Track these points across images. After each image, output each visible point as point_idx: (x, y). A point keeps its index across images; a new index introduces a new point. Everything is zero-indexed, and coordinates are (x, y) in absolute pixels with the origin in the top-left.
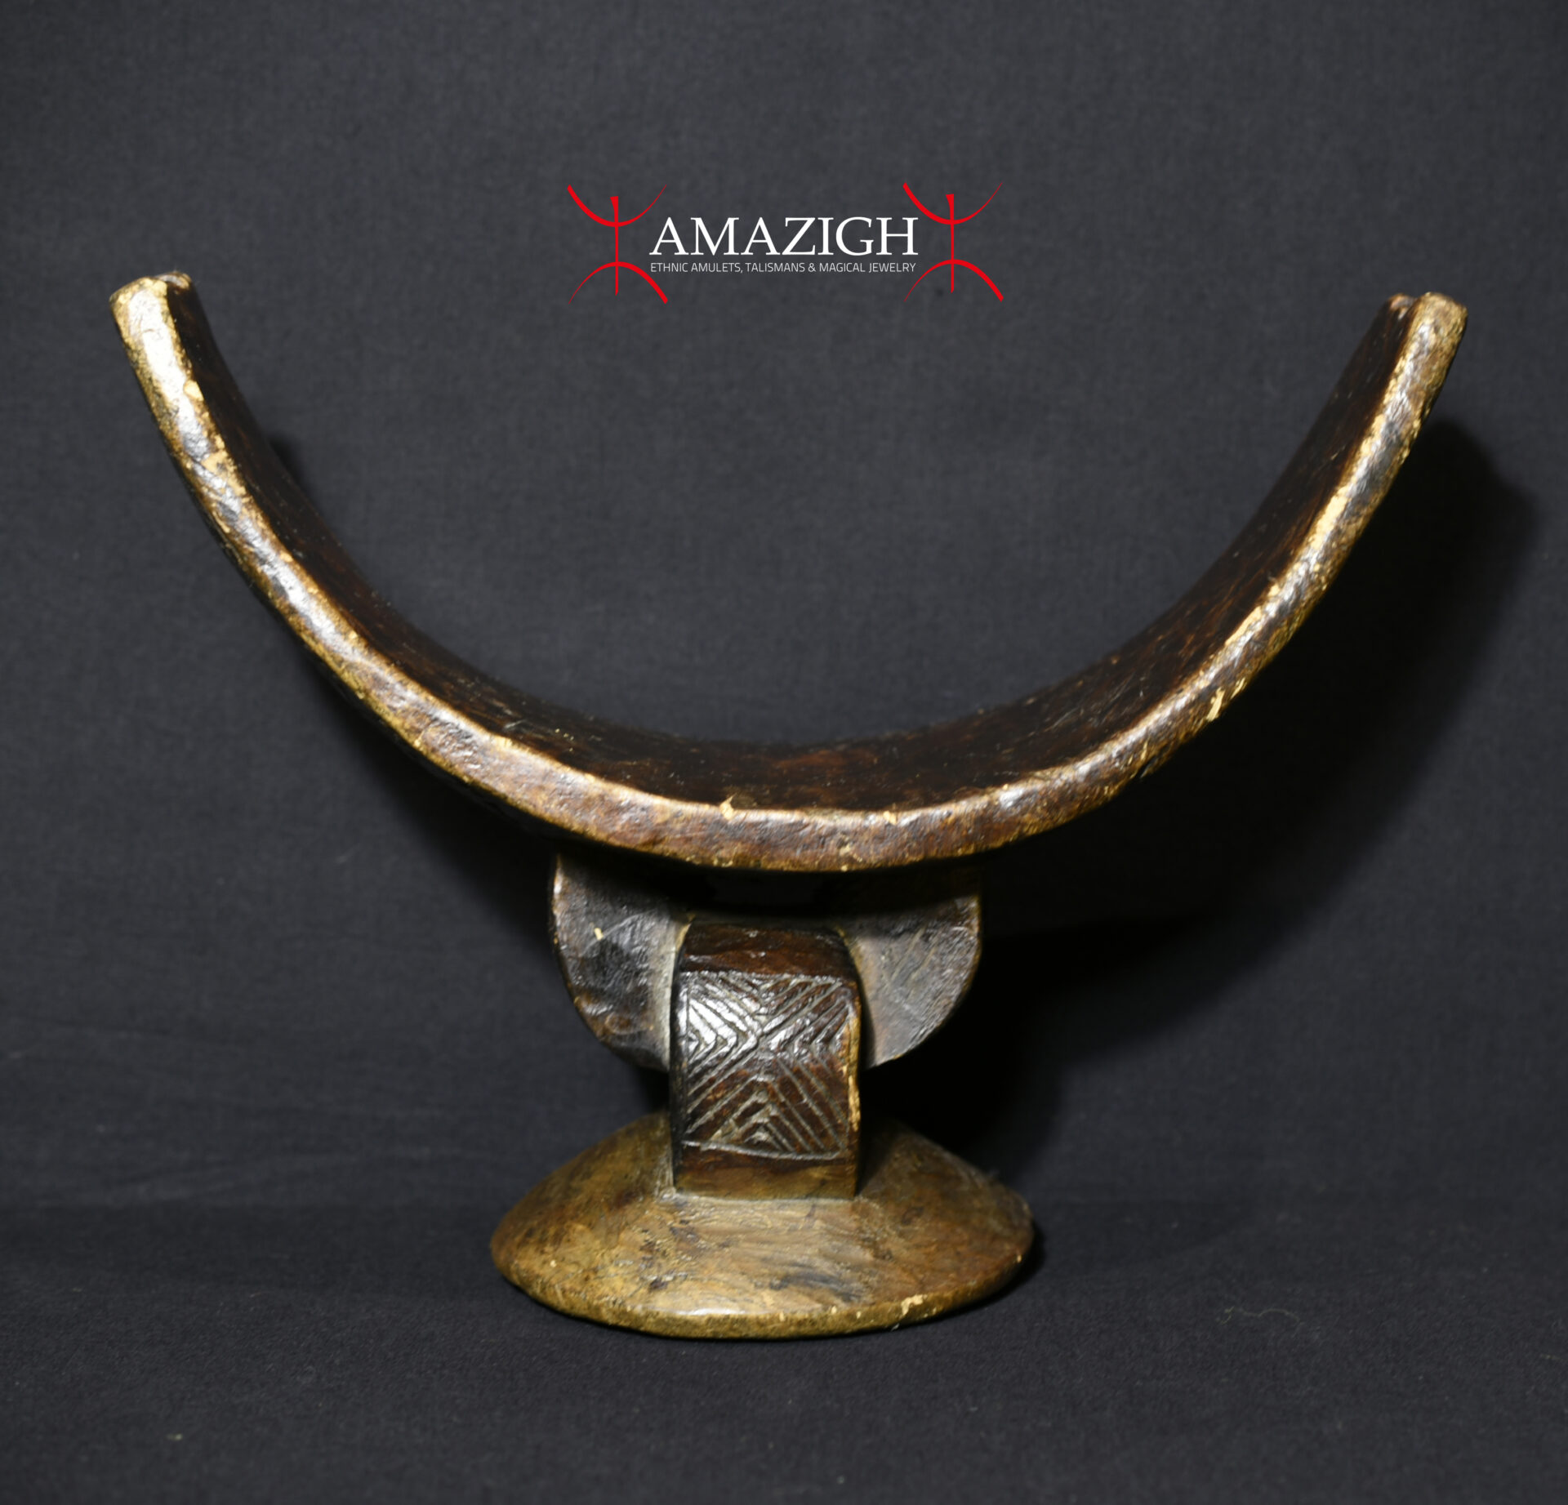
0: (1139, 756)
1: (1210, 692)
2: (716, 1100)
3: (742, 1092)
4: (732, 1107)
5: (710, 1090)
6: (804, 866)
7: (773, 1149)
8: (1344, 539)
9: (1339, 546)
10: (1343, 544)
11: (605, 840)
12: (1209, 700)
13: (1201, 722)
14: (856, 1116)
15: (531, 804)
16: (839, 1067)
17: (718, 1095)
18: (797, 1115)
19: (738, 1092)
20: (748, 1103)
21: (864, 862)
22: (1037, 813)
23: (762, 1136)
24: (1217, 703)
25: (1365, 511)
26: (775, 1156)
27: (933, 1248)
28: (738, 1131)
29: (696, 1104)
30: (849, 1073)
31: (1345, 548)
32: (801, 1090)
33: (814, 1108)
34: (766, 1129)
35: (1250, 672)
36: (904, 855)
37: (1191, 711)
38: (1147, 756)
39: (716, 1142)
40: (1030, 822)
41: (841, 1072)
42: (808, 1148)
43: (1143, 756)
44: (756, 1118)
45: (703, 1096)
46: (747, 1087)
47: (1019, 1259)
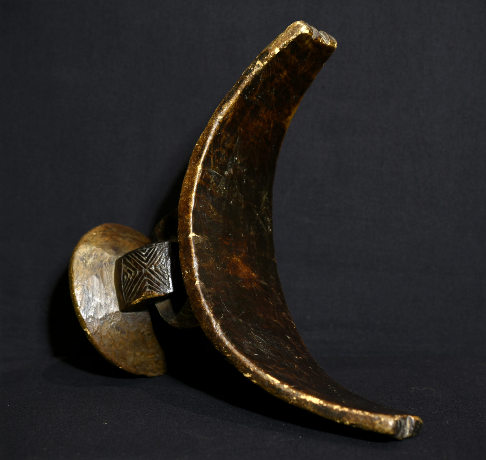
0: (228, 354)
1: (250, 372)
2: (131, 261)
3: (134, 268)
4: (130, 266)
5: (133, 259)
6: (181, 262)
7: (123, 282)
8: (305, 406)
9: (303, 404)
10: (304, 406)
11: (179, 204)
12: (248, 372)
13: (242, 372)
14: (134, 303)
15: (185, 180)
16: (144, 293)
17: (132, 262)
18: (131, 285)
19: (134, 267)
20: (131, 270)
21: (184, 279)
22: (206, 326)
23: (125, 277)
24: (248, 375)
25: (316, 411)
26: (122, 283)
27: (110, 337)
28: (126, 271)
29: (130, 257)
30: (143, 297)
31: (303, 406)
32: (136, 284)
33: (133, 290)
34: (127, 278)
35: (259, 383)
36: (188, 290)
37: (243, 367)
38: (228, 356)
39: (124, 266)
40: (203, 325)
41: (143, 295)
42: (125, 292)
43: (228, 355)
44: (129, 274)
45: (132, 258)
46: (135, 268)
47: (120, 368)
